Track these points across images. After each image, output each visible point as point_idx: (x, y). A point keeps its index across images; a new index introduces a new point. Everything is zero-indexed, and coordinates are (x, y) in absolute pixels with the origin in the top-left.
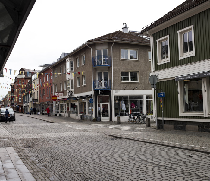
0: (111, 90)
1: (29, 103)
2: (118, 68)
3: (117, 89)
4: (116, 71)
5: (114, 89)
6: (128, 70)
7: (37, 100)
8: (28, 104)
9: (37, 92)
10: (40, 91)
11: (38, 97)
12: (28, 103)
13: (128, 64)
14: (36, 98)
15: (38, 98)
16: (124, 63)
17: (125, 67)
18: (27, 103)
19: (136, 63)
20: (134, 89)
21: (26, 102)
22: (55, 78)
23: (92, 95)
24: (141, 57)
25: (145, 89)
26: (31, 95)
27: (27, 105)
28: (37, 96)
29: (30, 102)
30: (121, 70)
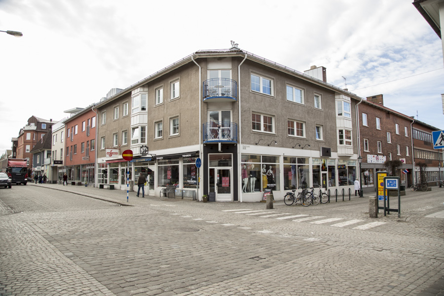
0: (237, 144)
1: (45, 166)
2: (247, 105)
3: (246, 144)
4: (244, 110)
5: (242, 143)
6: (260, 111)
7: (61, 162)
8: (43, 168)
9: (62, 149)
10: (67, 148)
11: (61, 158)
12: (43, 166)
13: (261, 101)
14: (58, 159)
15: (63, 159)
16: (255, 98)
17: (257, 106)
18: (40, 167)
19: (271, 101)
20: (268, 145)
21: (39, 165)
22: (100, 127)
23: (198, 152)
24: (277, 92)
25: (283, 146)
26: (49, 154)
27: (40, 170)
28: (62, 155)
29: (47, 165)
30: (251, 110)
